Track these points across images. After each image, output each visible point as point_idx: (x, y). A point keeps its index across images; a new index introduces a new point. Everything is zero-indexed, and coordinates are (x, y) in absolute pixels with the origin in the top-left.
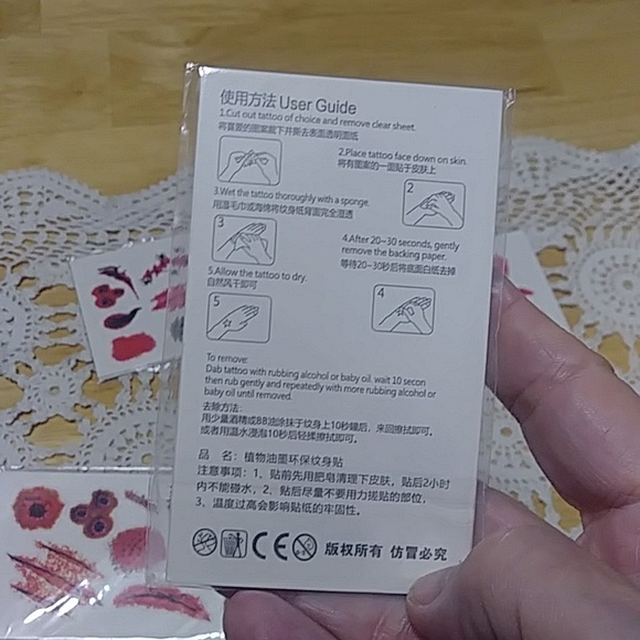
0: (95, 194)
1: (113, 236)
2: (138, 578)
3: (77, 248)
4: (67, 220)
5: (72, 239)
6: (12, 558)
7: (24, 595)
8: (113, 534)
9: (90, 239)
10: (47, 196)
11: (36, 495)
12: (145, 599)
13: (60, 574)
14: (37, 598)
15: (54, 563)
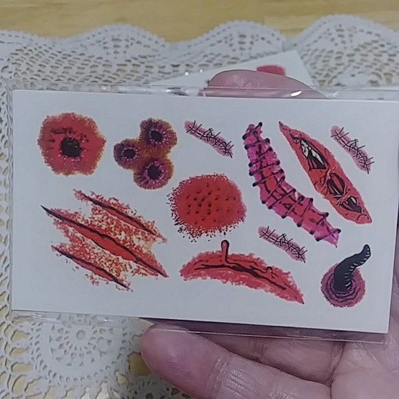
2: (209, 243)
7: (69, 260)
8: (173, 183)
11: (66, 125)
12: (221, 271)
13: (112, 235)
14: (86, 263)
15: (101, 220)
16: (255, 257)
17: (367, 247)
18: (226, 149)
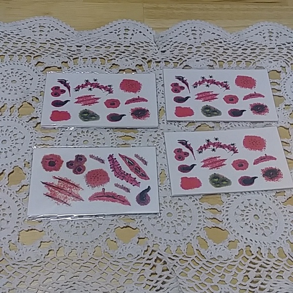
0: (72, 30)
1: (79, 48)
2: (99, 189)
3: (63, 52)
4: (60, 39)
5: (61, 47)
6: (43, 183)
7: (49, 198)
8: (86, 172)
9: (69, 48)
10: (52, 28)
11: (51, 157)
12: (102, 198)
13: (65, 189)
14: (55, 199)
15: (61, 185)
16: (114, 192)
17: (149, 187)
18: (103, 162)
